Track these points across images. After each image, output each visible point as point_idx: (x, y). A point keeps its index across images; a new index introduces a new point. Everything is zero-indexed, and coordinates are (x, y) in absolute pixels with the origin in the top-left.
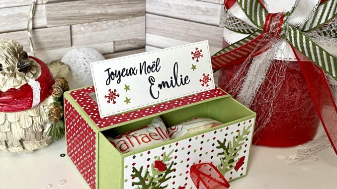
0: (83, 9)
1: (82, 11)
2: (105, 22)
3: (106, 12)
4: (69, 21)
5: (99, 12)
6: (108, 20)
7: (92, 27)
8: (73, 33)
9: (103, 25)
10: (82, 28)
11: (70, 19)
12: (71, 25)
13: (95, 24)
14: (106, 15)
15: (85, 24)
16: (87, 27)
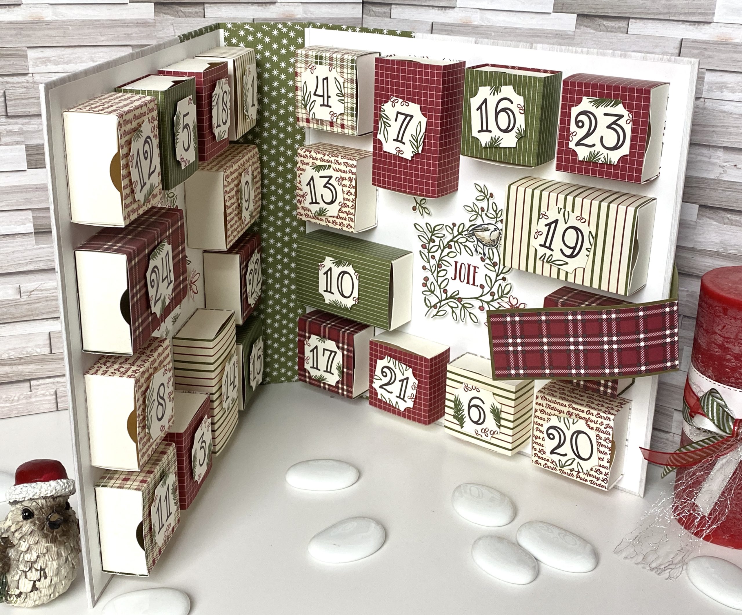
0: (38, 369)
1: (39, 367)
2: (12, 357)
3: (11, 366)
4: (53, 357)
5: (20, 367)
6: (9, 359)
7: (27, 351)
8: (49, 345)
9: (13, 354)
10: (38, 350)
11: (52, 359)
12: (51, 353)
13: (24, 354)
14: (11, 364)
15: (36, 354)
16: (33, 351)
